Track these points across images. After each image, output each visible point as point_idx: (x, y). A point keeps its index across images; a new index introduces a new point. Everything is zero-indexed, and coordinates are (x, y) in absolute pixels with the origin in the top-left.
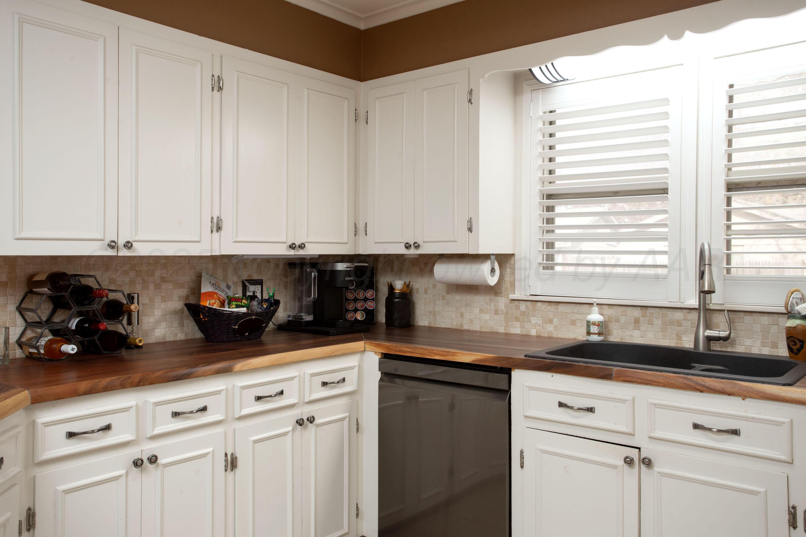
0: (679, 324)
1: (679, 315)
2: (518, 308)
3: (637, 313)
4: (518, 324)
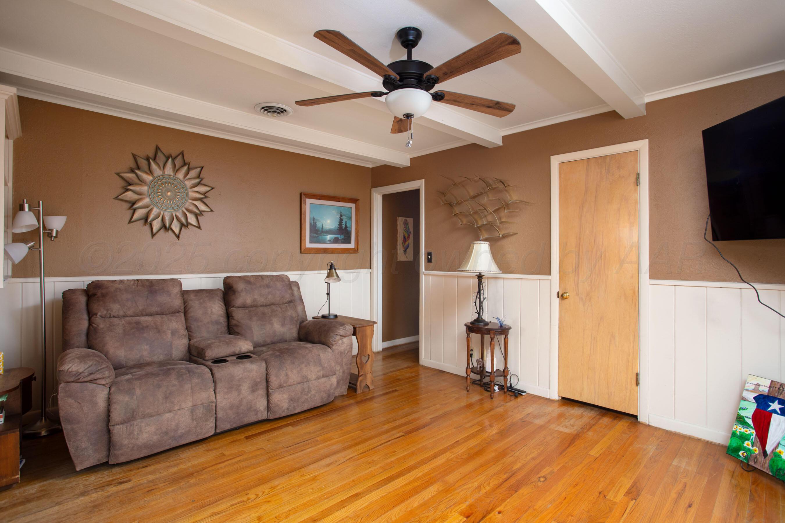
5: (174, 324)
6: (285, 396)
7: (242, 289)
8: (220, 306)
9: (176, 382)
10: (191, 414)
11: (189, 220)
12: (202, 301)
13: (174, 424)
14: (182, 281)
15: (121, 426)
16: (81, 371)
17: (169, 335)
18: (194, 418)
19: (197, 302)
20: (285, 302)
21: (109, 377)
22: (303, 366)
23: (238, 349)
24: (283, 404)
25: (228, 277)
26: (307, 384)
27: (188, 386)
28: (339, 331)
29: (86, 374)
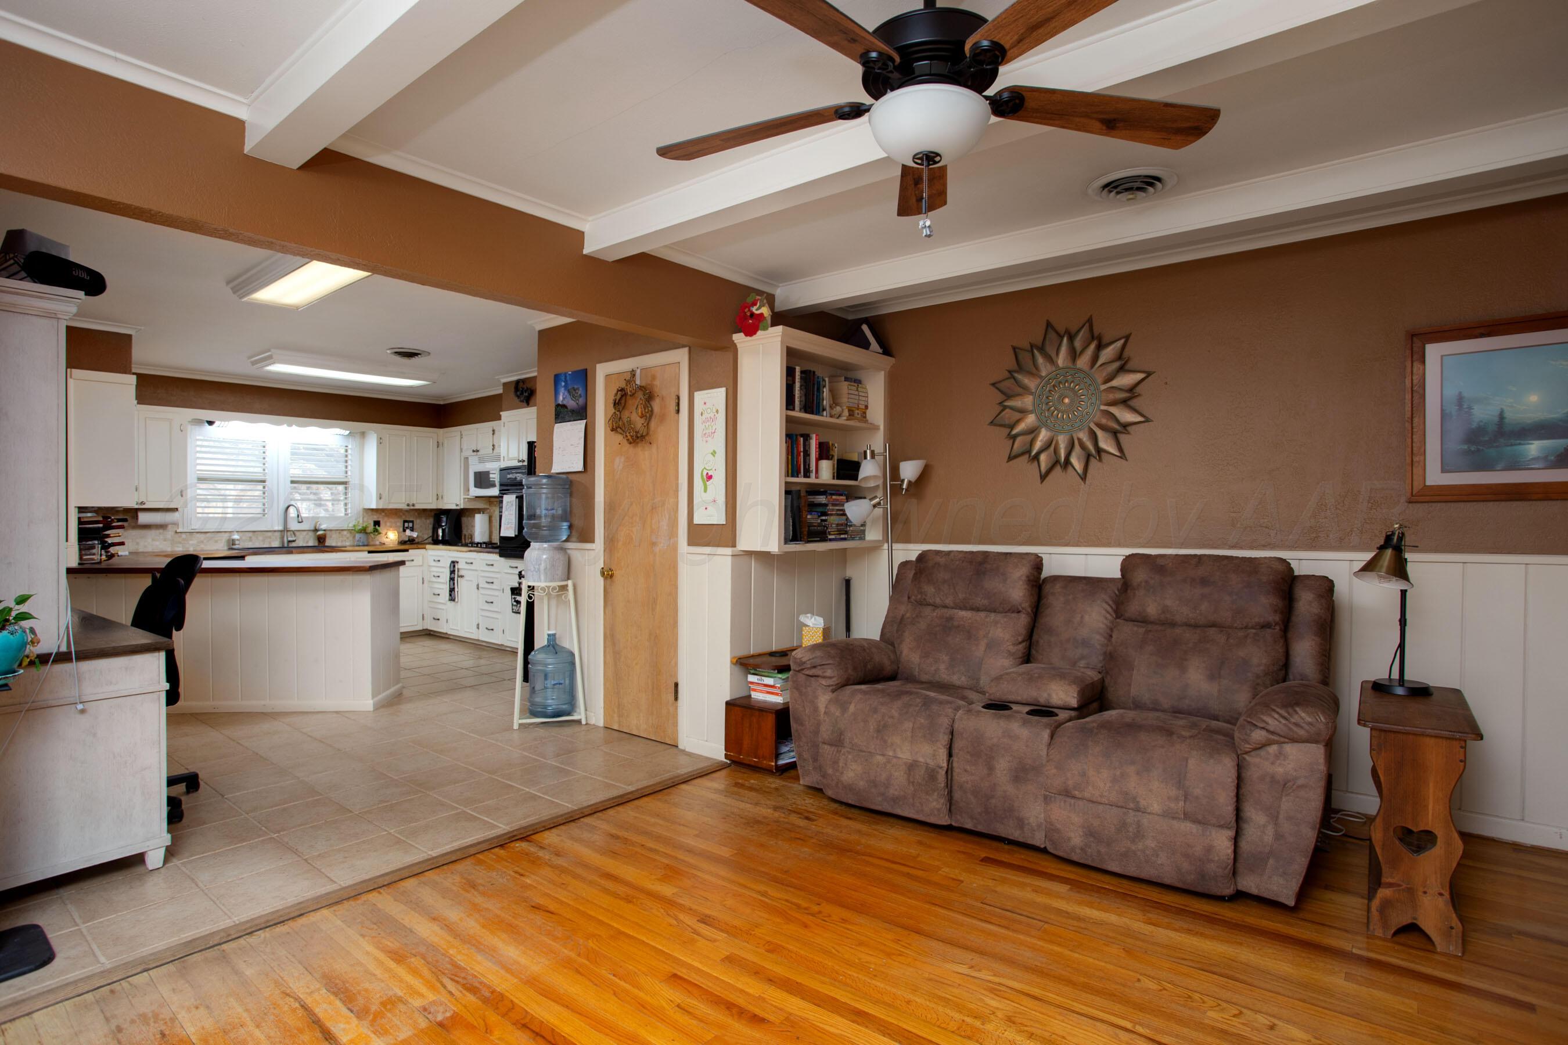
0: (270, 537)
1: (270, 534)
2: (180, 537)
3: (251, 534)
4: (181, 545)
5: (1000, 630)
6: (1076, 819)
7: (1141, 582)
8: (1104, 612)
9: (896, 714)
10: (907, 772)
11: (1103, 445)
12: (1071, 597)
13: (884, 776)
14: (1045, 558)
15: (829, 747)
16: (804, 660)
17: (982, 647)
18: (912, 780)
19: (1062, 599)
20: (1250, 625)
21: (830, 678)
22: (1131, 770)
23: (1045, 695)
24: (1072, 835)
25: (1133, 555)
26: (1134, 816)
27: (908, 725)
28: (1265, 718)
29: (809, 666)
